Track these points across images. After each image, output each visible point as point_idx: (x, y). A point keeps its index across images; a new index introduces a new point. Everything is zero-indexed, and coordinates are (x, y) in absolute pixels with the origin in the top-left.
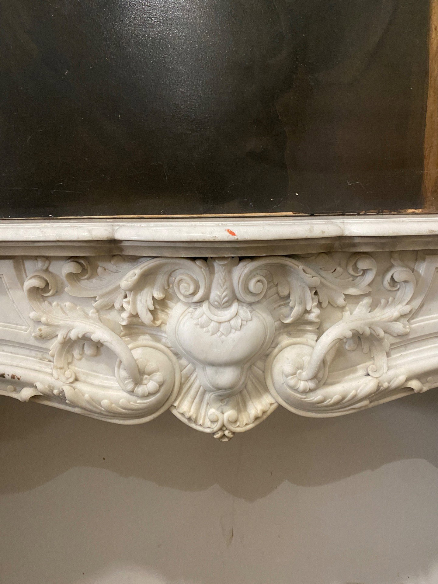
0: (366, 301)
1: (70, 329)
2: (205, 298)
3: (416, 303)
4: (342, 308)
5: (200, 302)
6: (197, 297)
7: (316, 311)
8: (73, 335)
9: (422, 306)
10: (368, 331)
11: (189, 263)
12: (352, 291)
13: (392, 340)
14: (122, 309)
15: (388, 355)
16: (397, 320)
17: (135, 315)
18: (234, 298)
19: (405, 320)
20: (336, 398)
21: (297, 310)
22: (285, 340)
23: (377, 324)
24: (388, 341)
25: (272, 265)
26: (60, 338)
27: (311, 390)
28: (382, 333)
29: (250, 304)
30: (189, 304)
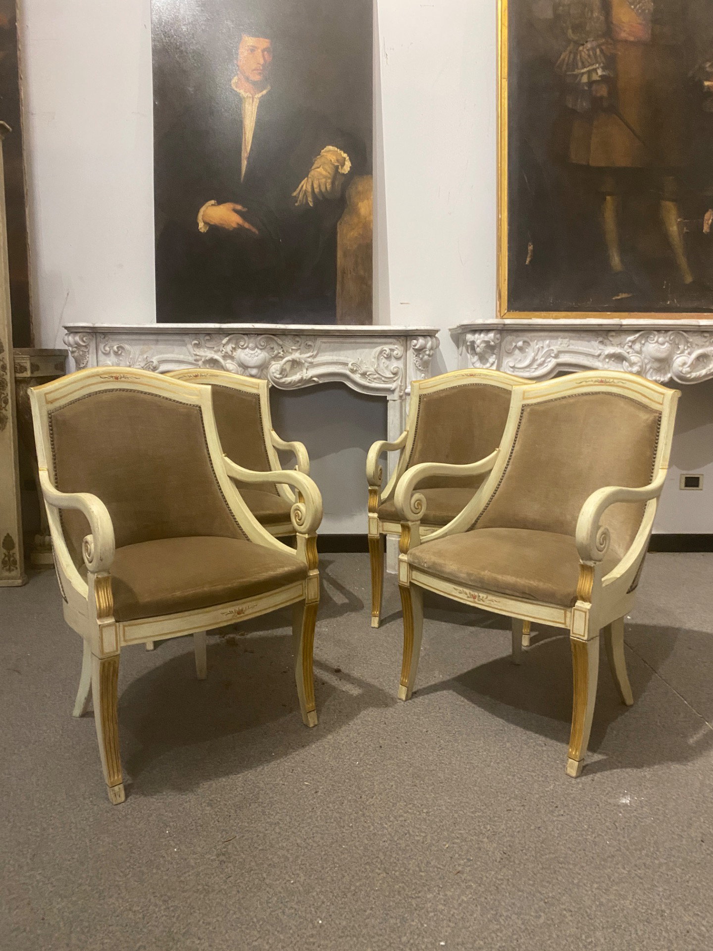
0: (299, 351)
1: (207, 356)
2: (247, 347)
3: (315, 353)
4: (291, 353)
5: (246, 348)
6: (245, 346)
7: (282, 353)
8: (207, 358)
9: (317, 354)
10: (298, 360)
11: (242, 335)
12: (294, 348)
13: (308, 365)
14: (223, 351)
15: (307, 369)
16: (309, 357)
17: (227, 353)
18: (257, 347)
19: (312, 358)
20: (289, 381)
21: (276, 352)
22: (273, 363)
23: (302, 358)
24: (307, 365)
25: (268, 337)
26: (203, 360)
27: (281, 378)
28: (303, 361)
29: (261, 349)
30: (243, 349)
